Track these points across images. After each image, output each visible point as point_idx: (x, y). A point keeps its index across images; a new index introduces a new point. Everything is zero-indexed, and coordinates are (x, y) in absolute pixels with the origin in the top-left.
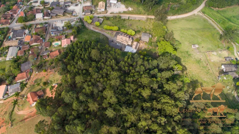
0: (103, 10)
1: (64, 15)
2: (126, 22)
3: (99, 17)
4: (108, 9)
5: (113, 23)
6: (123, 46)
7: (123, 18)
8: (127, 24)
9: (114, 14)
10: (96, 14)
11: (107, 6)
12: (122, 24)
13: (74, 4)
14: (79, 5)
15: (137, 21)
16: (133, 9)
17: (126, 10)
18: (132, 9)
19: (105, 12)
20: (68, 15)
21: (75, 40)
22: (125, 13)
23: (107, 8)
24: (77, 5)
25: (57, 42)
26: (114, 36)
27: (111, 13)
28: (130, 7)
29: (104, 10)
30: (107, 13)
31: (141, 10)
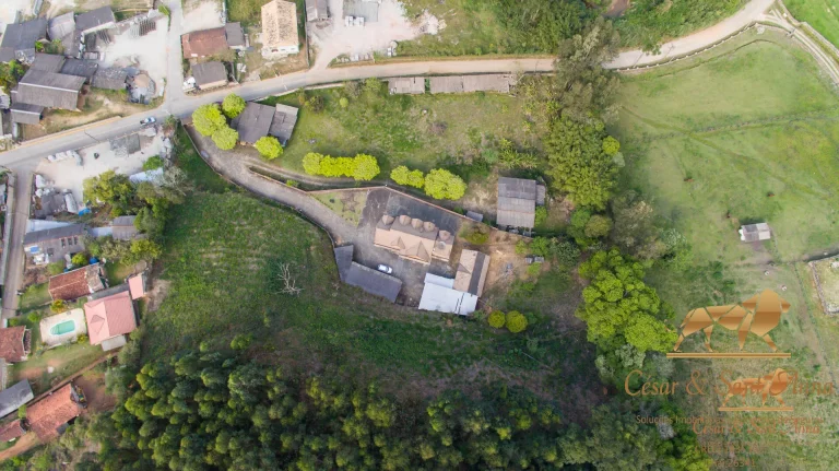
0: (291, 46)
1: (85, 105)
2: (413, 112)
3: (272, 102)
4: (314, 40)
5: (348, 126)
6: (410, 275)
7: (399, 91)
8: (422, 126)
9: (349, 64)
10: (254, 75)
11: (310, 18)
12: (395, 128)
13: (133, 23)
14: (162, 24)
15: (471, 95)
16: (448, 19)
17: (408, 33)
18: (443, 25)
19: (304, 61)
20: (107, 101)
21: (156, 291)
22: (405, 51)
23: (312, 31)
24: (147, 27)
25: (61, 318)
26: (360, 217)
27: (333, 64)
28: (433, 12)
29: (296, 50)
30: (311, 62)
31: (486, 29)
